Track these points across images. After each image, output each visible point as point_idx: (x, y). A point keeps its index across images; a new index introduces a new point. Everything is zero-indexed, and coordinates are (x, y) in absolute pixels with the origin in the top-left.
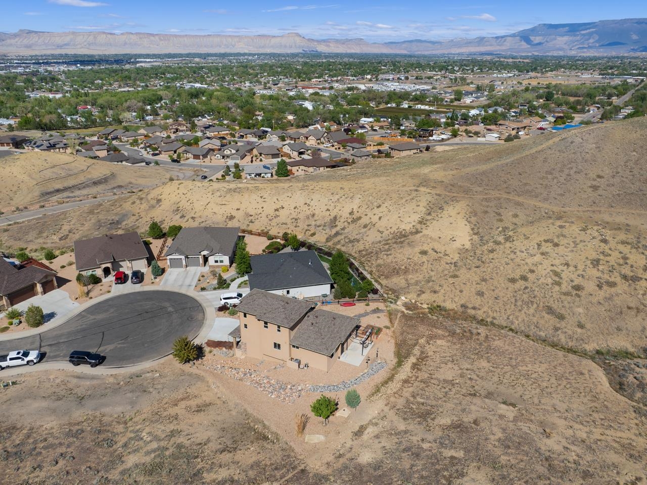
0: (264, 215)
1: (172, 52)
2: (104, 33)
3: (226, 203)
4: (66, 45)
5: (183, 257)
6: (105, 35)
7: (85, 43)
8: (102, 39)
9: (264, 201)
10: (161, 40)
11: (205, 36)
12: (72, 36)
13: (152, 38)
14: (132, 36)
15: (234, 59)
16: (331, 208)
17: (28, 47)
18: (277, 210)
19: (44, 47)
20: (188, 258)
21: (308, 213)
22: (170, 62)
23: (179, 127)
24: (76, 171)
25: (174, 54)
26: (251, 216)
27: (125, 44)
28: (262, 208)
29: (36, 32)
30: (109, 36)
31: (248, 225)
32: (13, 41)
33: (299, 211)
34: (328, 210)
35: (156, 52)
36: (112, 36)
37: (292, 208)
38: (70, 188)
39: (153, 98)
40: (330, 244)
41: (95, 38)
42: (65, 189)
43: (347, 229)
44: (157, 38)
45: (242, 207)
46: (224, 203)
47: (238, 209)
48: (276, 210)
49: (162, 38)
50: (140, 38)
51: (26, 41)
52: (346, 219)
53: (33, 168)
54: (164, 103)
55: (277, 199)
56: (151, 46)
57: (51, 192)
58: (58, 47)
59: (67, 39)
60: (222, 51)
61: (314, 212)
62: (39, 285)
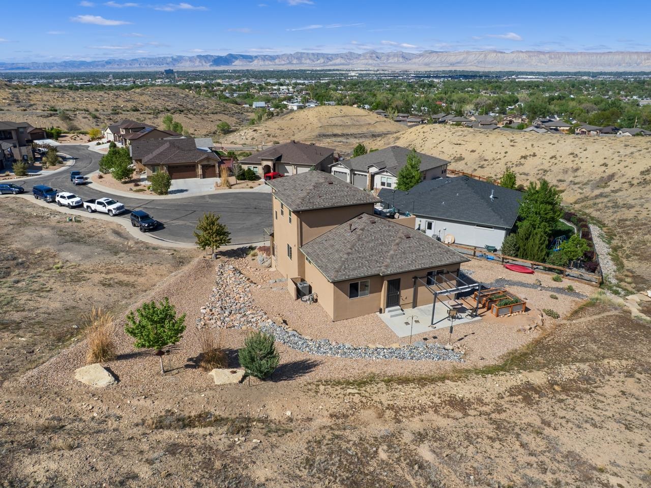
0: (503, 161)
1: (559, 71)
2: (495, 51)
3: (462, 142)
4: (458, 63)
5: (348, 171)
6: (495, 54)
7: (475, 62)
8: (492, 57)
9: (513, 146)
10: (551, 58)
11: (604, 54)
12: (465, 55)
13: (542, 56)
14: (521, 55)
15: (632, 78)
16: (610, 163)
17: (427, 65)
18: (525, 157)
19: (439, 65)
20: (355, 174)
21: (570, 165)
22: (552, 79)
23: (514, 119)
24: (362, 123)
25: (561, 72)
26: (486, 160)
27: (513, 62)
28: (506, 153)
29: (436, 52)
30: (499, 55)
31: (475, 170)
32: (417, 60)
33: (556, 161)
34: (605, 165)
35: (542, 70)
36: (502, 55)
37: (548, 158)
38: (348, 135)
39: (509, 100)
40: (577, 206)
41: (485, 56)
42: (343, 135)
43: (625, 191)
44: (547, 56)
45: (479, 150)
46: (459, 142)
47: (473, 151)
48: (522, 157)
49: (553, 56)
50: (530, 56)
51: (427, 60)
52: (630, 180)
53: (326, 114)
54: (519, 105)
55: (532, 145)
56: (539, 64)
57: (328, 135)
58: (451, 64)
59: (460, 58)
60: (621, 70)
61: (580, 165)
62: (200, 167)
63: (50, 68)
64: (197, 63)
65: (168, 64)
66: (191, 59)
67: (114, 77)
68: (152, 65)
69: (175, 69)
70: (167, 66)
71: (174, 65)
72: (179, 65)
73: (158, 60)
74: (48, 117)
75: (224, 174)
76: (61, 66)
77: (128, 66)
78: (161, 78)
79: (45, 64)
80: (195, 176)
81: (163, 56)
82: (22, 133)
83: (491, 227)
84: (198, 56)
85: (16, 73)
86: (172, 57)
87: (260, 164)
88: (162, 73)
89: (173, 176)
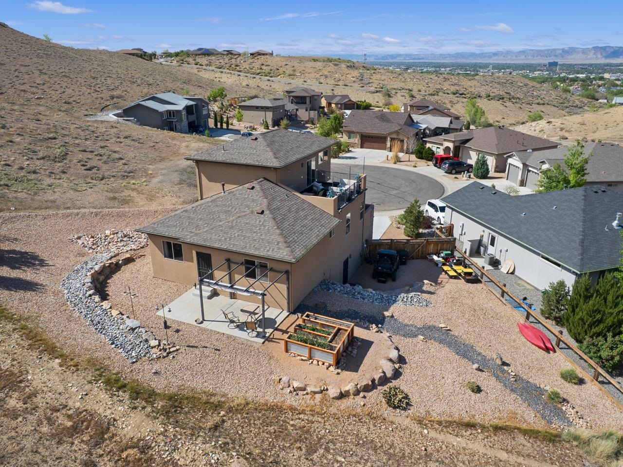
5: (521, 166)
20: (529, 171)
62: (389, 139)
63: (444, 58)
64: (591, 55)
65: (556, 56)
66: (584, 51)
67: (494, 68)
68: (539, 57)
69: (560, 61)
70: (554, 58)
71: (563, 57)
72: (569, 57)
73: (546, 52)
74: (374, 93)
75: (396, 148)
76: (453, 57)
77: (514, 58)
78: (541, 70)
79: (441, 55)
80: (385, 149)
81: (553, 48)
82: (316, 100)
83: (559, 265)
84: (594, 47)
85: (416, 63)
86: (563, 50)
87: (442, 145)
88: (545, 65)
89: (364, 146)
